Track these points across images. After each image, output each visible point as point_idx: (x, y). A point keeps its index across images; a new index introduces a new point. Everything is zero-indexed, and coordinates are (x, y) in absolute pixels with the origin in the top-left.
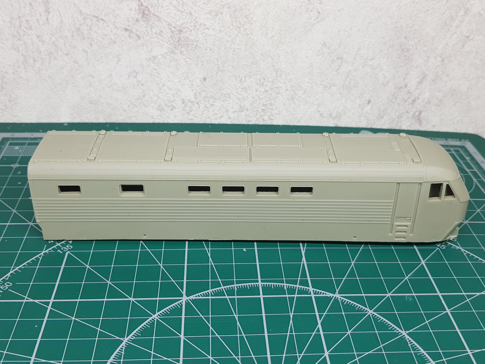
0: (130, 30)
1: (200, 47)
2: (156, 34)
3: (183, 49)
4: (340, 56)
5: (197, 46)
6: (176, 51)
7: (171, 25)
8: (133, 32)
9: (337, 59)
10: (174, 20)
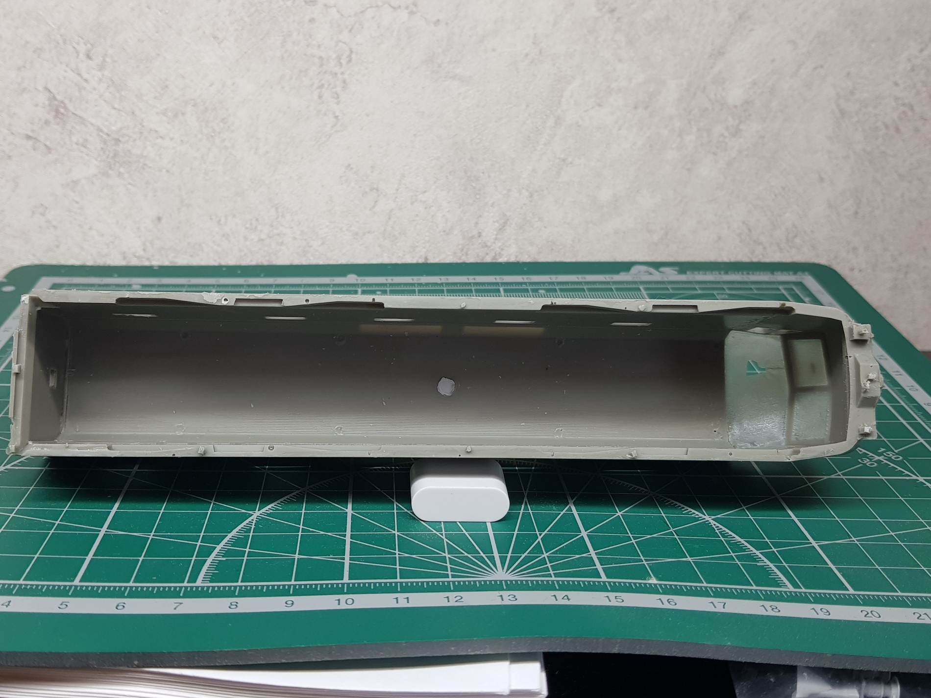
0: (35, 138)
1: (150, 167)
2: (77, 144)
3: (122, 170)
4: (375, 186)
5: (145, 164)
6: (111, 172)
7: (101, 131)
8: (39, 141)
9: (372, 190)
10: (106, 123)
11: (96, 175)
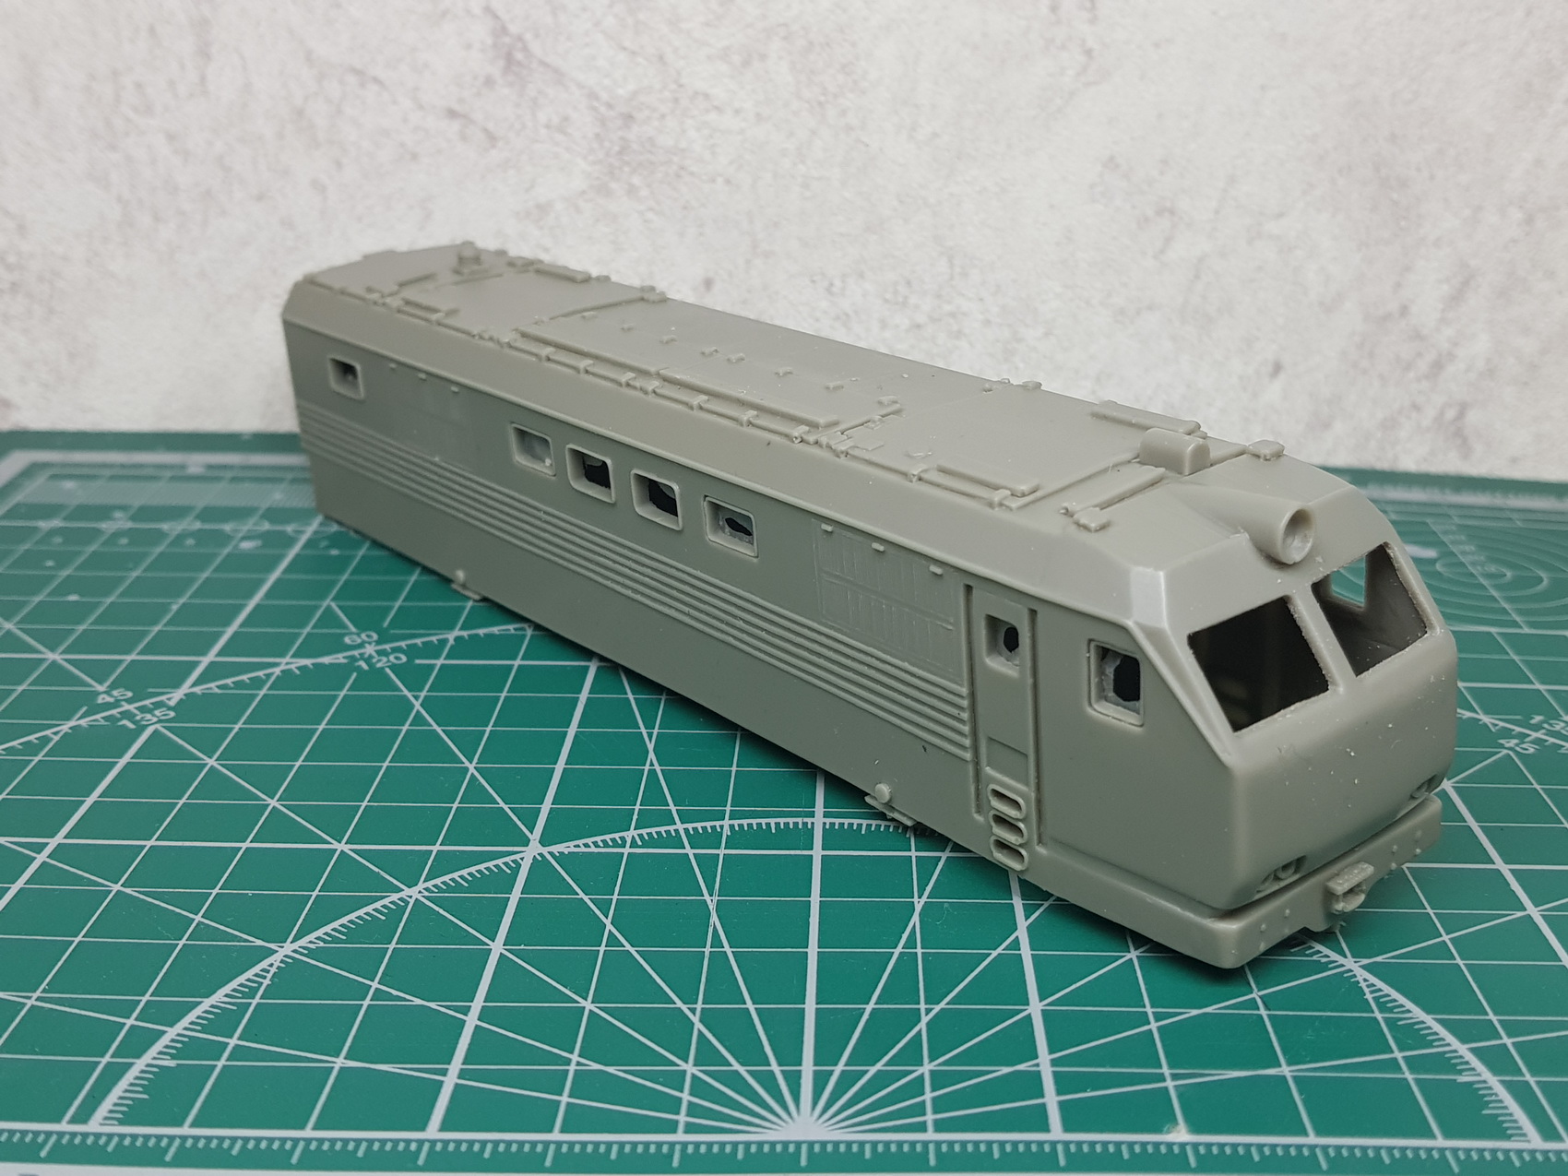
0: (465, 117)
1: (692, 174)
2: (548, 127)
3: (636, 180)
4: (1168, 205)
5: (682, 168)
6: (613, 185)
7: (597, 98)
8: (472, 121)
9: (1160, 212)
10: (606, 82)
11: (584, 192)
